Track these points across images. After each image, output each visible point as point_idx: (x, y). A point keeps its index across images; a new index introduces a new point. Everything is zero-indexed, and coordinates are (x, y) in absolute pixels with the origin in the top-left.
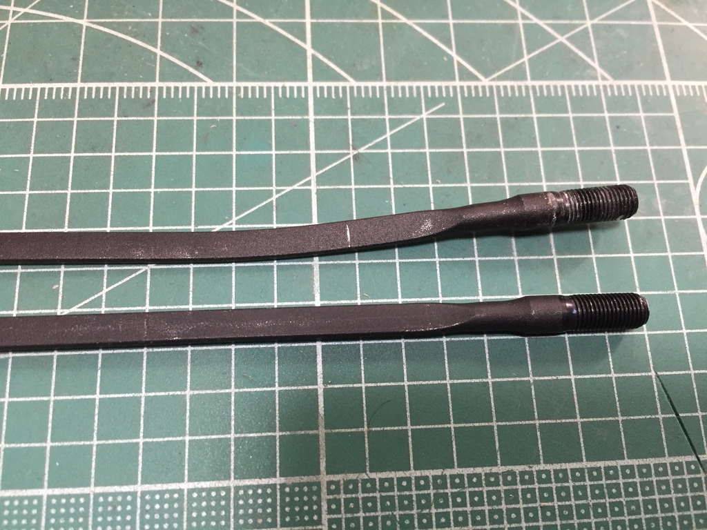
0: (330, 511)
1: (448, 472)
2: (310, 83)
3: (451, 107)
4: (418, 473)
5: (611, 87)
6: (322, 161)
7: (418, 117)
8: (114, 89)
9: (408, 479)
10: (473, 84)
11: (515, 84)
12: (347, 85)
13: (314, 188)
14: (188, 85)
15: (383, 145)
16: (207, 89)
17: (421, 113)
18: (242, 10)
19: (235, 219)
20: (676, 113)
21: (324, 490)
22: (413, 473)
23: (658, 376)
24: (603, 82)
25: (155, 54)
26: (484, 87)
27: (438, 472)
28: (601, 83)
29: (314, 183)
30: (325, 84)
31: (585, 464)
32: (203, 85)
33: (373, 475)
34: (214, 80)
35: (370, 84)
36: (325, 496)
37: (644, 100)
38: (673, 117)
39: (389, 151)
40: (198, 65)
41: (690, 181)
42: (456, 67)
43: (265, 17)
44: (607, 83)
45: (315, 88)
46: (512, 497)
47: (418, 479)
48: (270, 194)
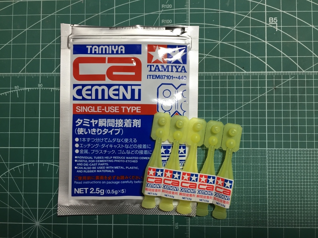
0: (268, 154)
1: (289, 149)
2: (266, 72)
3: (296, 77)
4: (284, 149)
6: (268, 89)
8: (227, 73)
9: (282, 150)
10: (301, 72)
11: (310, 72)
12: (274, 72)
13: (266, 95)
14: (241, 72)
15: (281, 86)
16: (245, 73)
17: (289, 79)
18: (252, 54)
19: (251, 101)
21: (267, 151)
22: (283, 149)
25: (234, 65)
26: (303, 73)
27: (287, 149)
29: (266, 94)
30: (269, 72)
31: (315, 149)
32: (244, 72)
33: (276, 149)
34: (246, 71)
35: (279, 72)
36: (267, 152)
39: (282, 87)
40: (243, 68)
42: (298, 68)
43: (257, 56)
45: (267, 73)
46: (300, 154)
47: (284, 150)
48: (258, 96)
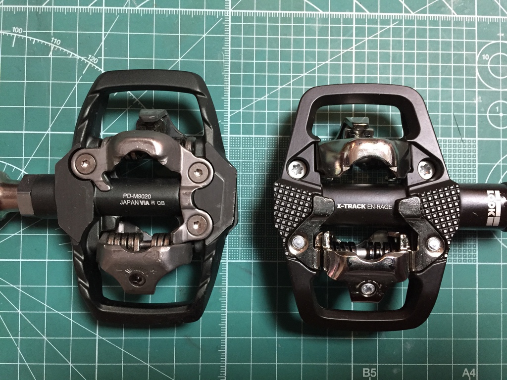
2: (354, 13)
3: (400, 23)
5: (456, 17)
6: (357, 41)
7: (388, 27)
8: (291, 14)
10: (408, 15)
11: (423, 15)
12: (366, 14)
13: (354, 51)
14: (315, 13)
15: (376, 36)
16: (321, 14)
17: (390, 25)
19: (329, 60)
20: (476, 28)
23: (454, 115)
24: (454, 15)
26: (412, 16)
28: (452, 16)
29: (354, 49)
30: (359, 13)
32: (319, 13)
34: (323, 11)
35: (374, 14)
37: (466, 23)
38: (475, 30)
39: (379, 38)
40: (318, 6)
41: (476, 53)
42: (403, 8)
44: (454, 16)
45: (356, 15)
48: (340, 52)
